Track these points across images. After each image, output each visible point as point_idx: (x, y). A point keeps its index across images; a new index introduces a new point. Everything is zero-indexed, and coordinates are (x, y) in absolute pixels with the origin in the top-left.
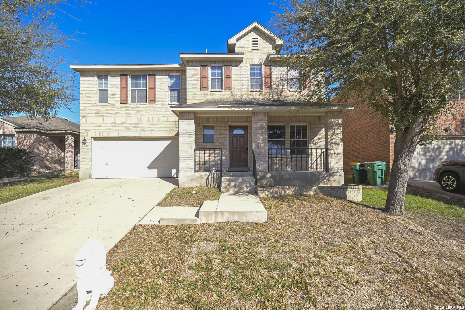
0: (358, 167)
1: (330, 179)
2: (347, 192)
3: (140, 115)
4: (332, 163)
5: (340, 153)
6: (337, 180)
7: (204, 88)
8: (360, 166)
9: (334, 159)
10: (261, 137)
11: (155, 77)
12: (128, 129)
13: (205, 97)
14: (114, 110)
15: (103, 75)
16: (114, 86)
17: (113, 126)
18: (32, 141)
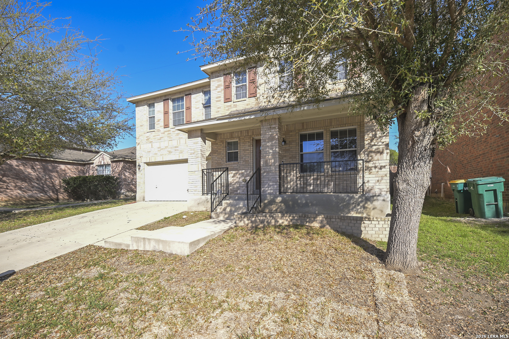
1: (366, 205)
3: (179, 138)
5: (384, 167)
6: (378, 207)
7: (227, 100)
8: (465, 185)
9: (374, 176)
10: (271, 151)
11: (191, 96)
12: (170, 152)
13: (228, 110)
14: (159, 135)
15: (150, 103)
16: (159, 111)
17: (159, 151)
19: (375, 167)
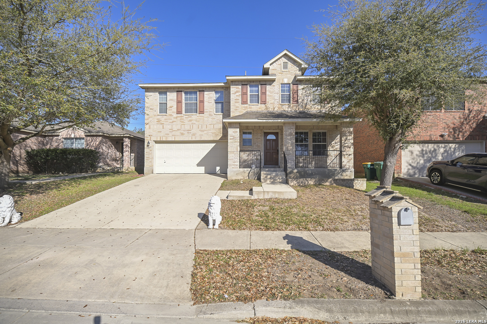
0: (369, 166)
1: (343, 174)
2: (354, 183)
3: (192, 124)
4: (345, 162)
5: (351, 154)
6: (349, 175)
7: (244, 102)
8: (371, 165)
10: (290, 142)
11: (204, 93)
12: (182, 134)
13: (245, 109)
14: (171, 119)
15: (163, 91)
16: (171, 100)
17: (170, 132)
18: (97, 143)
19: (347, 154)
